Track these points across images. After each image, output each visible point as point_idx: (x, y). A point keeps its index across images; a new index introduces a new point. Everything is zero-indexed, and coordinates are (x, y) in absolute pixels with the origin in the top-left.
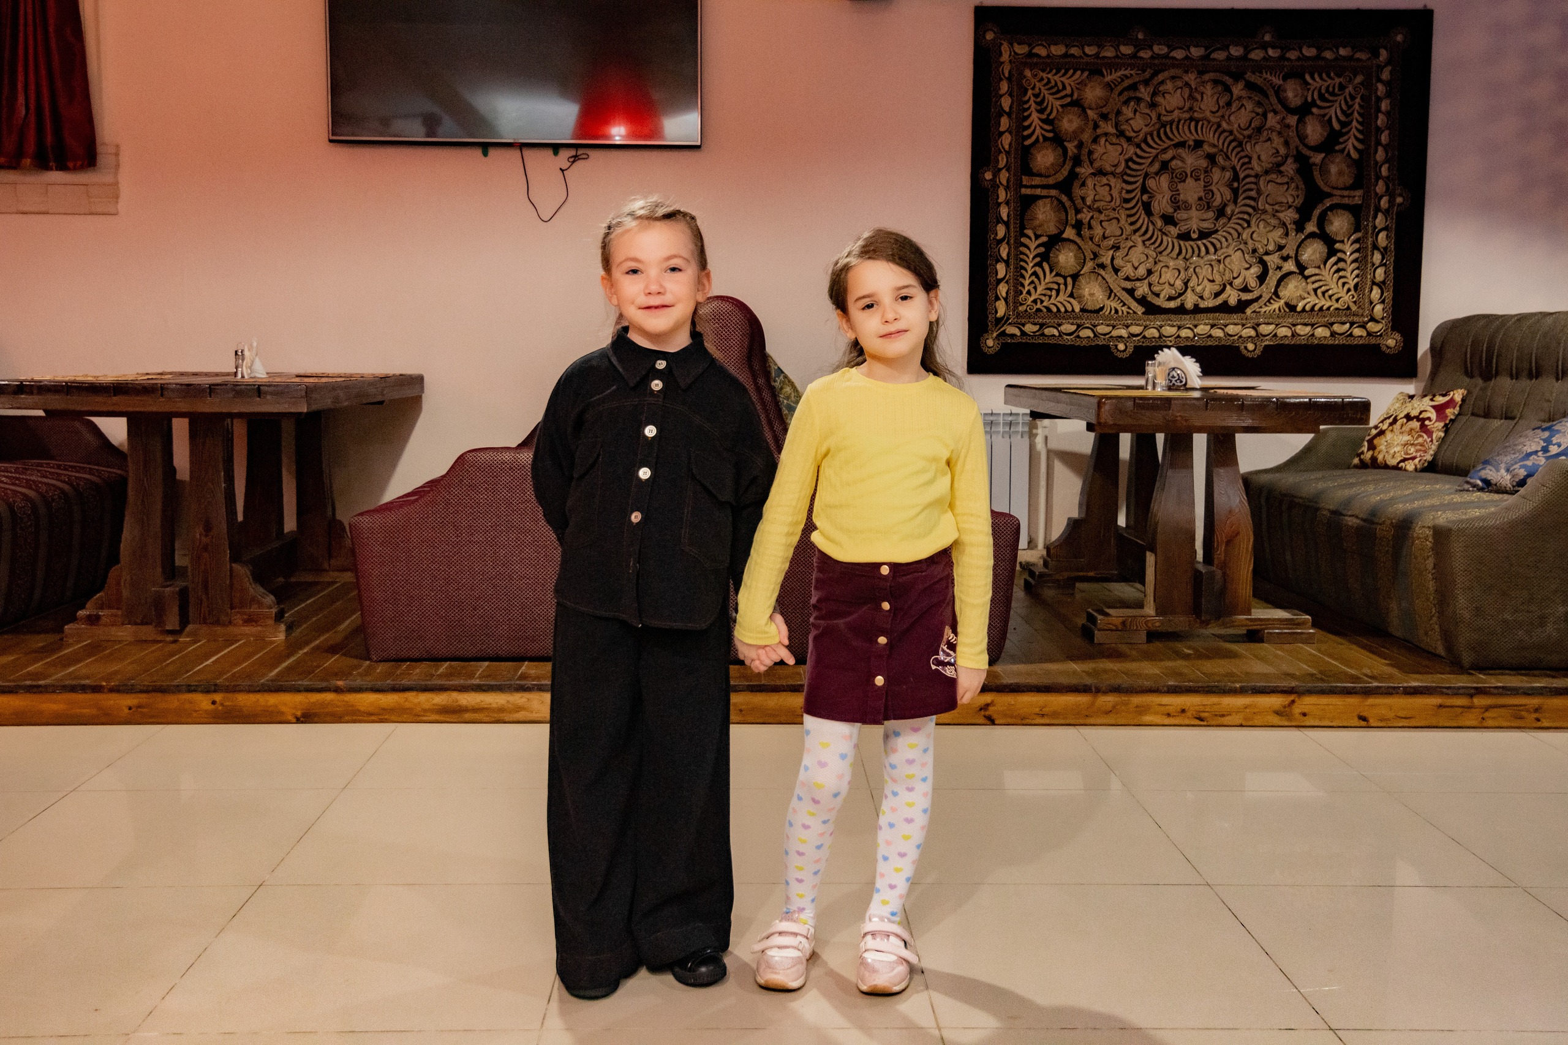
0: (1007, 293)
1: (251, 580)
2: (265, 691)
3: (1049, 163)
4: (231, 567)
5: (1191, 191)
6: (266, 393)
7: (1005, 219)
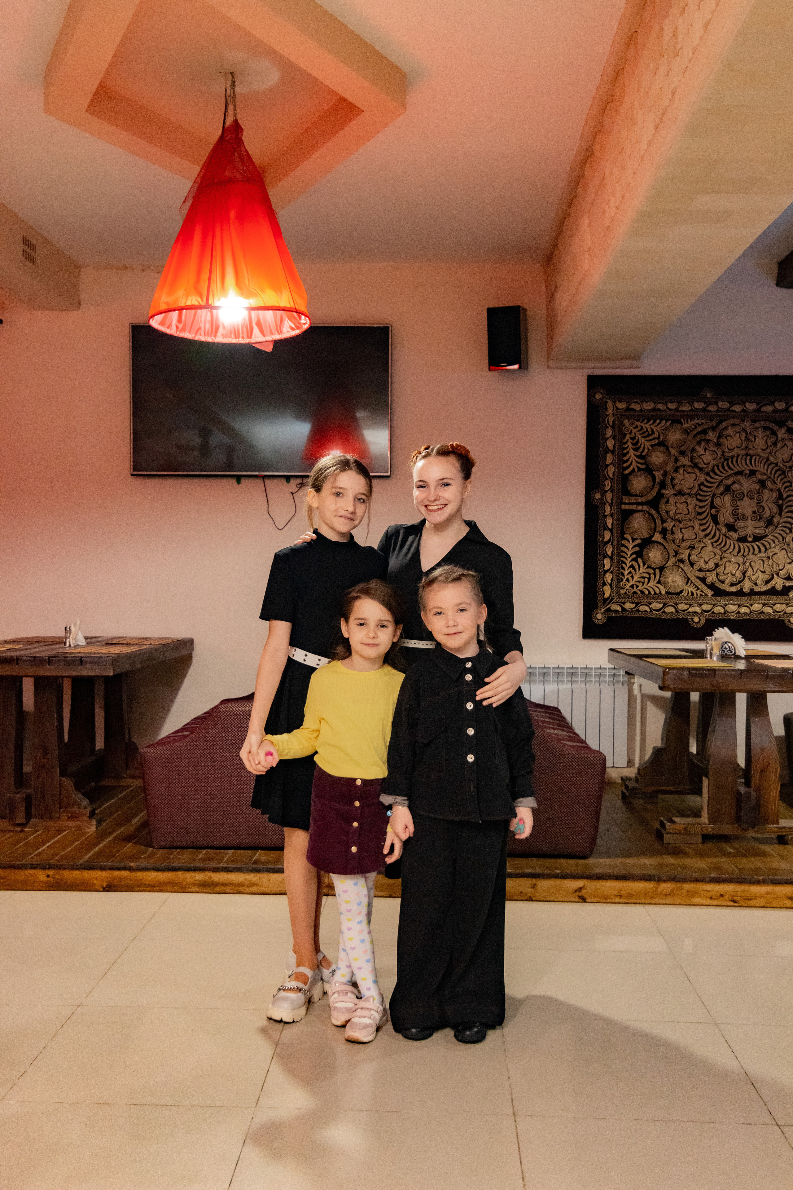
0: (612, 580)
1: (73, 789)
2: (83, 869)
3: (642, 487)
4: (60, 780)
5: (747, 506)
6: (86, 663)
7: (610, 527)
